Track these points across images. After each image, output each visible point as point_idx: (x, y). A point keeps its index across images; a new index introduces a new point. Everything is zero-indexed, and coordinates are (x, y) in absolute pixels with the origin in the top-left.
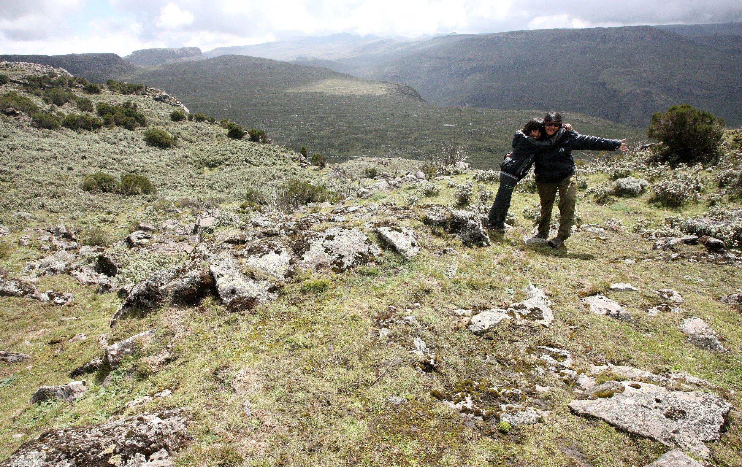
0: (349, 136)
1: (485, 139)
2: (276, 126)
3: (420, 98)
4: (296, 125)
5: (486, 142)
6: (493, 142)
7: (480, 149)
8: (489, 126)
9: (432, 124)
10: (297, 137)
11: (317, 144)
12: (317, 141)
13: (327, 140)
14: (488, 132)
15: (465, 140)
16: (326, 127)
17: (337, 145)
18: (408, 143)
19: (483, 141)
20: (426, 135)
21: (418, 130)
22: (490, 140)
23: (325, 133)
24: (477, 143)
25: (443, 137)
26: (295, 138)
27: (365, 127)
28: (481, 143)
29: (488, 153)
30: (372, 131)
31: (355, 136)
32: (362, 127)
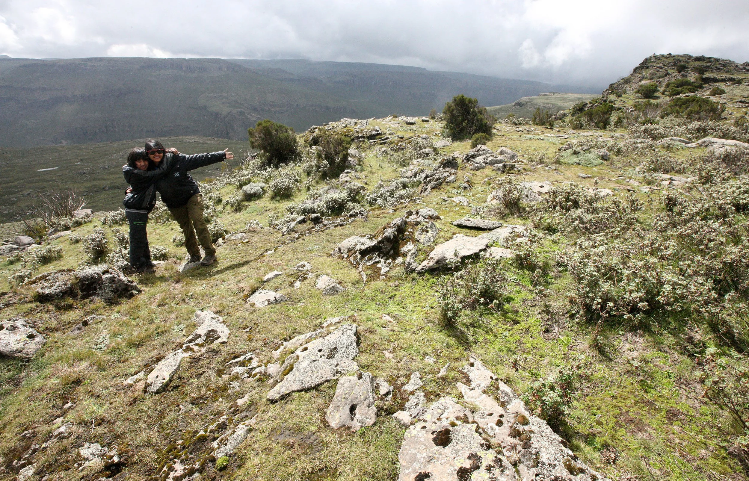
1: (105, 177)
5: (107, 179)
7: (104, 189)
14: (106, 168)
15: (79, 183)
19: (105, 180)
22: (111, 176)
24: (96, 183)
28: (101, 182)
29: (116, 191)
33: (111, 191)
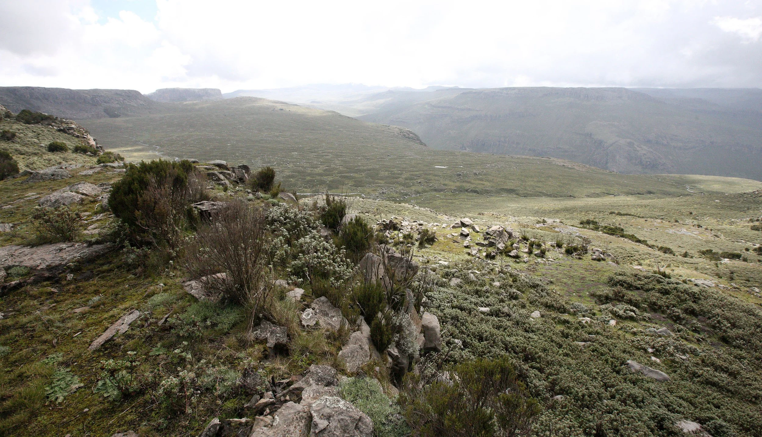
0: (340, 175)
1: (473, 181)
2: (273, 162)
3: (421, 141)
4: (293, 162)
5: (473, 184)
6: (480, 184)
7: (467, 191)
8: (479, 169)
9: (424, 166)
10: (290, 173)
11: (308, 182)
12: (308, 178)
13: (318, 178)
14: (476, 174)
15: (453, 182)
16: (321, 165)
17: (328, 182)
18: (397, 183)
19: (471, 183)
20: (416, 175)
21: (410, 171)
22: (477, 182)
23: (319, 170)
24: (464, 184)
25: (433, 178)
26: (288, 174)
27: (359, 166)
28: (468, 185)
29: (475, 194)
30: (365, 170)
31: (347, 174)
32: (356, 166)
33: (471, 194)
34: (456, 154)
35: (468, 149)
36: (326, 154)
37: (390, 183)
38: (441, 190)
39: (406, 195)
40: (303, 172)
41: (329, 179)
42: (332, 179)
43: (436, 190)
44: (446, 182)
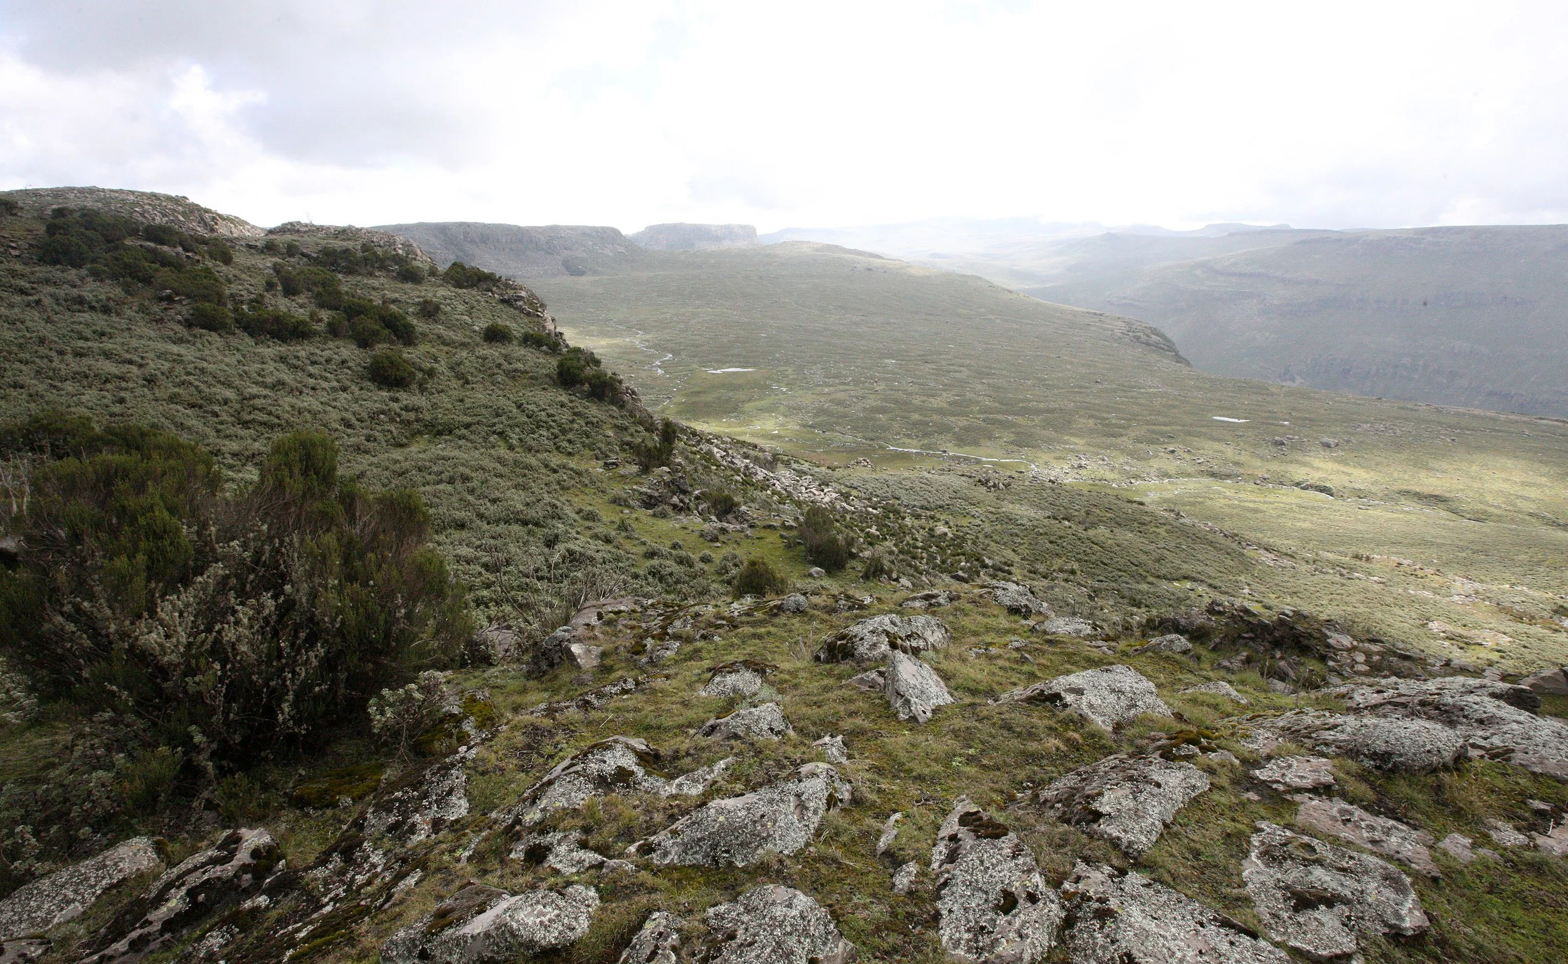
0: (985, 416)
1: (1317, 464)
2: (846, 376)
3: (1177, 355)
4: (885, 379)
5: (1318, 469)
6: (1338, 472)
7: (1298, 484)
8: (1337, 433)
9: (1185, 412)
10: (879, 403)
11: (915, 424)
12: (916, 417)
13: (936, 417)
14: (1328, 446)
16: (944, 390)
17: (957, 429)
19: (1312, 467)
20: (1162, 434)
21: (1148, 423)
22: (1330, 465)
23: (935, 403)
24: (1292, 468)
26: (874, 404)
27: (1030, 401)
30: (1038, 412)
31: (1000, 417)
32: (1022, 401)
34: (1273, 390)
35: (1299, 380)
36: (956, 368)
37: (1099, 446)
38: (1228, 476)
39: (1136, 477)
40: (906, 403)
41: (960, 424)
42: (965, 423)
43: (1213, 475)
44: (1243, 458)
